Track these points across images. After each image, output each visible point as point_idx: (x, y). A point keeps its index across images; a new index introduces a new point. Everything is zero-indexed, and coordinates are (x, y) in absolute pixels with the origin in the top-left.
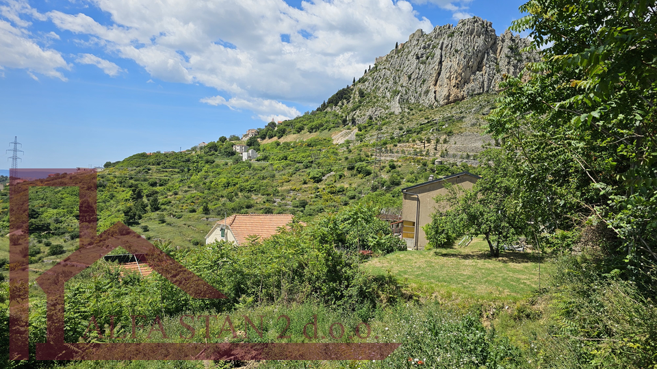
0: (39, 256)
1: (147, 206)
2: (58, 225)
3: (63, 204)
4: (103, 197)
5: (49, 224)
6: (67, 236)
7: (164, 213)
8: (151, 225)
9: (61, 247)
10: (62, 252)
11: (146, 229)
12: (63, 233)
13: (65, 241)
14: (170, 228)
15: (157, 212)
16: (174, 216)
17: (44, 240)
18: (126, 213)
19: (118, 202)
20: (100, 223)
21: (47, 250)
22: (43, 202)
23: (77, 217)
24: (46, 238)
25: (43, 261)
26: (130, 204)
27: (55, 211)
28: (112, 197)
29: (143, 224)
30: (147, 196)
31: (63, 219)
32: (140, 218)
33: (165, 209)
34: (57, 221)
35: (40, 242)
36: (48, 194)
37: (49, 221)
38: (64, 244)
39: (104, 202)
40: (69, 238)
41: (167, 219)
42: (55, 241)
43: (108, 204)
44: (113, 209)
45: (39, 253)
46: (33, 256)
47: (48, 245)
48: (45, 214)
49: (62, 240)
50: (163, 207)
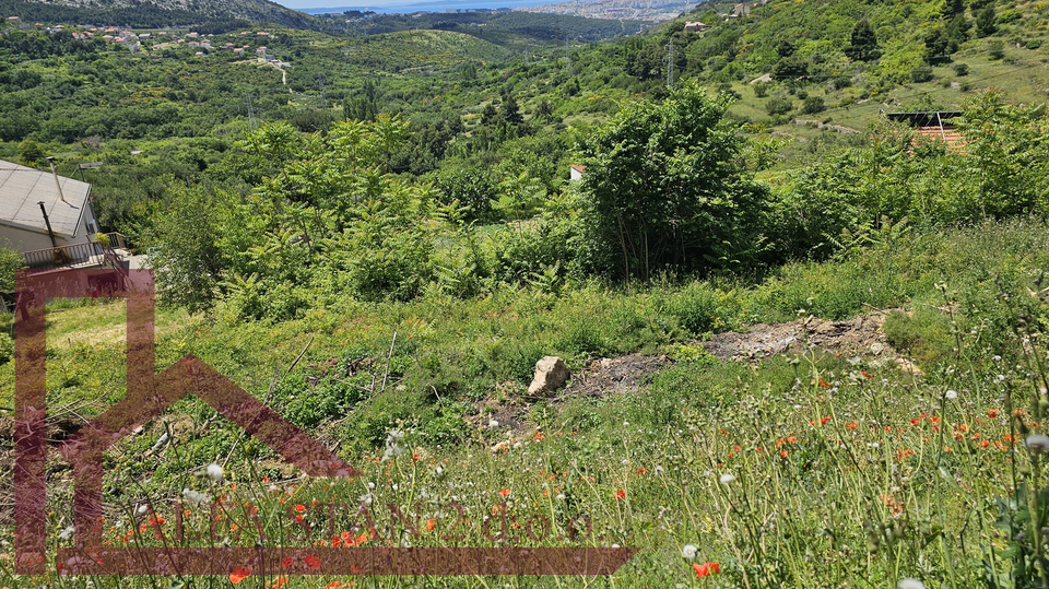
0: (789, 113)
1: (971, 27)
2: (819, 67)
3: (828, 30)
4: (893, 14)
5: (806, 64)
6: (830, 83)
7: (1003, 39)
8: (973, 64)
9: (821, 101)
10: (821, 109)
11: (962, 71)
12: (825, 79)
13: (827, 92)
14: (1011, 69)
15: (989, 38)
16: (1023, 44)
17: (798, 90)
18: (929, 42)
19: (917, 22)
20: (882, 61)
21: (800, 105)
22: (800, 29)
23: (848, 52)
24: (801, 86)
25: (794, 122)
26: (940, 24)
27: (816, 43)
28: (908, 13)
29: (958, 62)
30: (974, 7)
31: (826, 55)
32: (955, 49)
33: (1007, 31)
34: (819, 60)
35: (792, 93)
36: (809, 16)
37: (806, 60)
38: (824, 97)
39: (893, 24)
40: (833, 87)
41: (1009, 50)
42: (814, 92)
43: (899, 27)
44: (907, 36)
45: (789, 109)
46: (781, 113)
47: (802, 97)
48: (802, 49)
49: (822, 91)
50: (1003, 27)
